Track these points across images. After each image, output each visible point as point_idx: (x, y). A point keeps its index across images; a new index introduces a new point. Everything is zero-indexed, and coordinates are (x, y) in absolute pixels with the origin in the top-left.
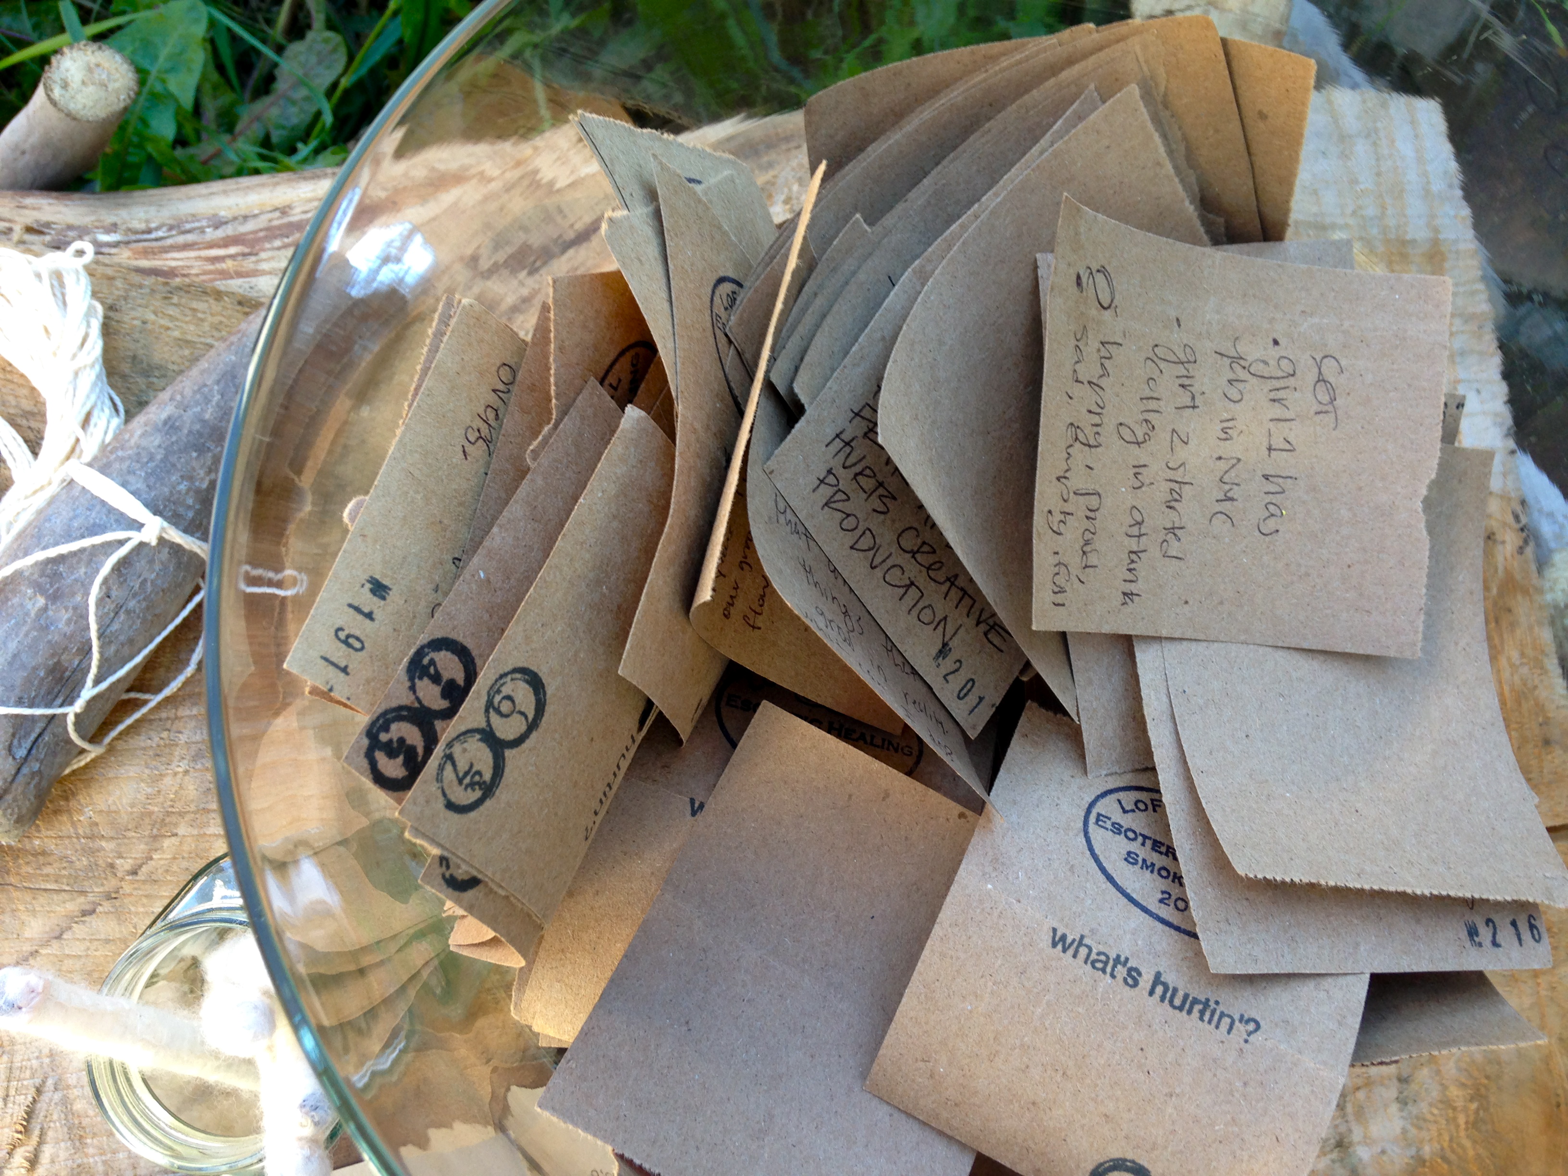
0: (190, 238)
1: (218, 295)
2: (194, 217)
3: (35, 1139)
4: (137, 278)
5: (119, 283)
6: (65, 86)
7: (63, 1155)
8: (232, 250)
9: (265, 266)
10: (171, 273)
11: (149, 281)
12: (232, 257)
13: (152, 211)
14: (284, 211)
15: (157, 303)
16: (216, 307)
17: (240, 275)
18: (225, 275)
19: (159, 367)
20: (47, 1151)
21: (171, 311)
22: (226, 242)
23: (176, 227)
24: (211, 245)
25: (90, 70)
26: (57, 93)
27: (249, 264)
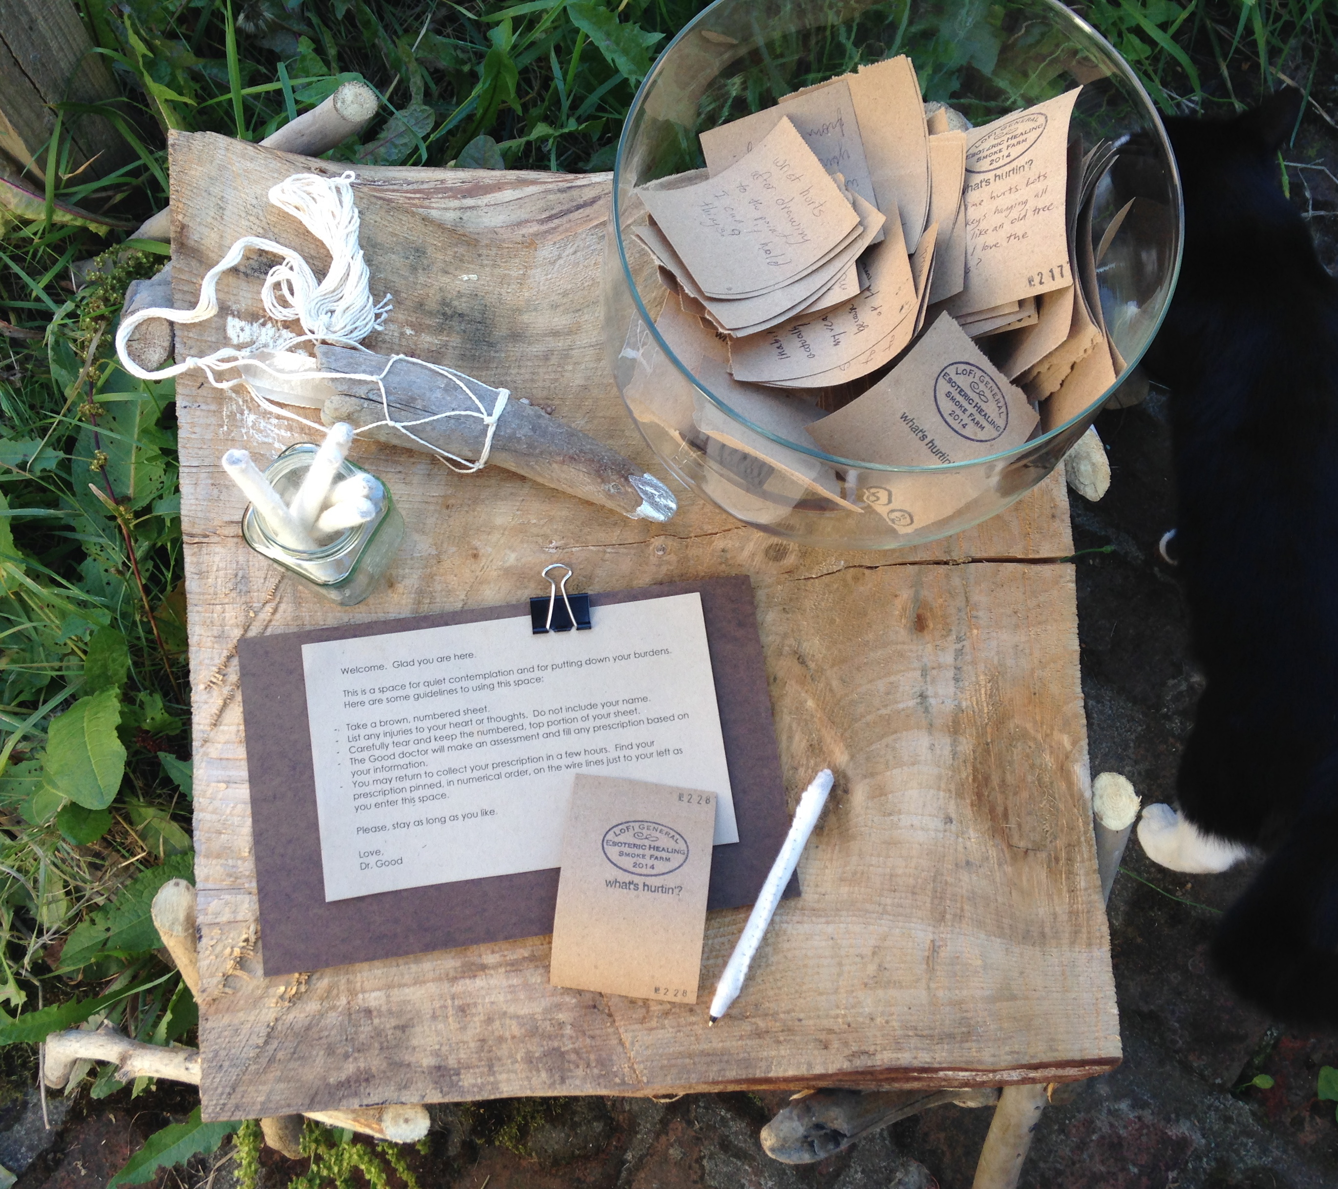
0: (395, 187)
1: (413, 214)
2: (395, 179)
3: (277, 599)
4: (374, 200)
5: (365, 201)
6: (343, 102)
7: (290, 610)
8: (418, 196)
9: (434, 205)
10: (389, 201)
11: (380, 202)
12: (419, 198)
13: (373, 173)
14: (443, 181)
15: (383, 213)
16: (411, 220)
17: (422, 207)
18: (415, 206)
19: (380, 244)
20: (283, 606)
21: (389, 218)
22: (415, 192)
23: (387, 181)
24: (407, 192)
25: (356, 96)
26: (339, 105)
27: (427, 202)
